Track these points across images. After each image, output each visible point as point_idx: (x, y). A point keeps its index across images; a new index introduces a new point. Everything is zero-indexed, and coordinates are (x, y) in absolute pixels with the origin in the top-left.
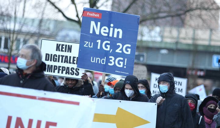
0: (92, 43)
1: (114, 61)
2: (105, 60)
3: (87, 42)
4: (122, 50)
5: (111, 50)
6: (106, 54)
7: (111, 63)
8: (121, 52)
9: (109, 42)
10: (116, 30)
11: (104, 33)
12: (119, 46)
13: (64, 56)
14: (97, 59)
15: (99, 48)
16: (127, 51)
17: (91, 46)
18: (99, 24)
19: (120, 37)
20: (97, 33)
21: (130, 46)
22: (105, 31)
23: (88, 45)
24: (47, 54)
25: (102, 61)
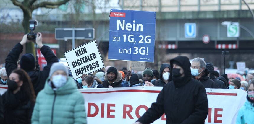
0: (119, 38)
1: (138, 50)
2: (130, 50)
3: (115, 37)
4: (143, 40)
5: (135, 42)
6: (131, 45)
7: (136, 52)
8: (143, 42)
9: (133, 35)
10: (138, 25)
11: (129, 28)
12: (141, 38)
13: (84, 58)
14: (124, 50)
15: (125, 41)
16: (148, 41)
17: (118, 40)
18: (124, 21)
19: (142, 30)
20: (123, 29)
21: (149, 37)
22: (129, 27)
23: (116, 39)
24: (72, 63)
25: (128, 51)
